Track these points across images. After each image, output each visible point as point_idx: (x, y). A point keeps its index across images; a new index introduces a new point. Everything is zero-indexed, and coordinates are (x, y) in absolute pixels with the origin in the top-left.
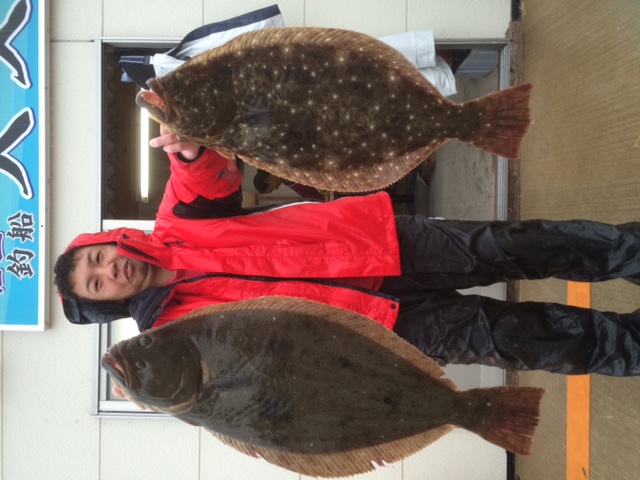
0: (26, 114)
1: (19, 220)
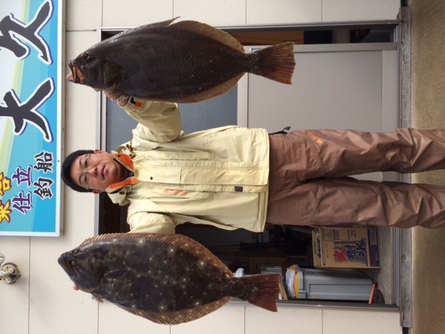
0: (49, 82)
1: (42, 157)
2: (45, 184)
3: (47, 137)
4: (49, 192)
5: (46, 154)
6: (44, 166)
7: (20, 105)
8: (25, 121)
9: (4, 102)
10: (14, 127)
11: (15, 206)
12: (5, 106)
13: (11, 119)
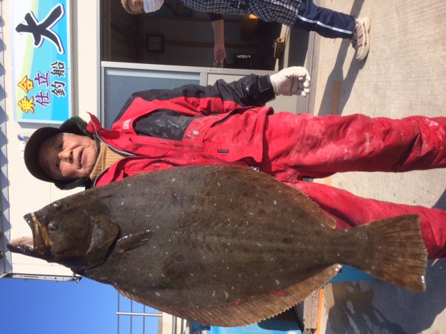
0: (59, 7)
1: (57, 66)
2: (60, 86)
3: (60, 50)
4: (63, 92)
5: (60, 64)
6: (58, 72)
7: (37, 24)
8: (42, 37)
9: (25, 21)
10: (34, 41)
11: (37, 101)
12: (26, 24)
13: (32, 34)
